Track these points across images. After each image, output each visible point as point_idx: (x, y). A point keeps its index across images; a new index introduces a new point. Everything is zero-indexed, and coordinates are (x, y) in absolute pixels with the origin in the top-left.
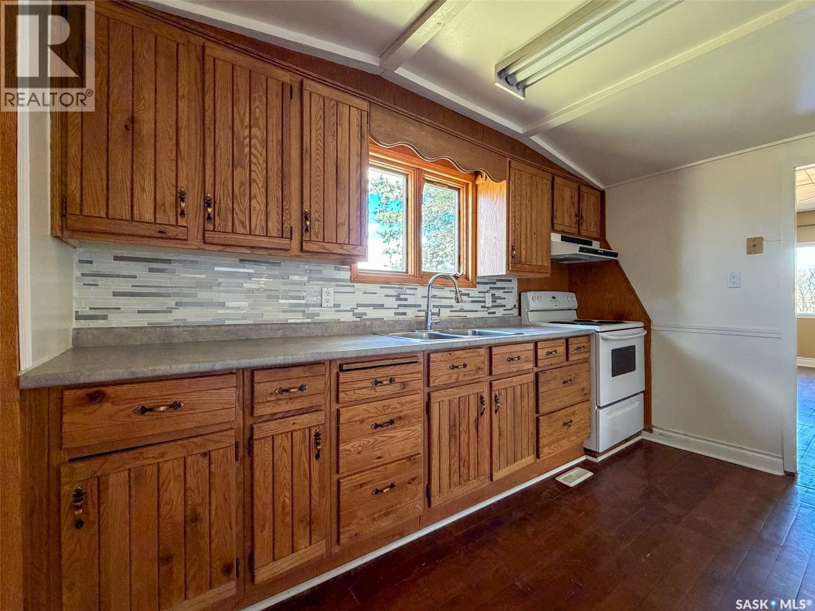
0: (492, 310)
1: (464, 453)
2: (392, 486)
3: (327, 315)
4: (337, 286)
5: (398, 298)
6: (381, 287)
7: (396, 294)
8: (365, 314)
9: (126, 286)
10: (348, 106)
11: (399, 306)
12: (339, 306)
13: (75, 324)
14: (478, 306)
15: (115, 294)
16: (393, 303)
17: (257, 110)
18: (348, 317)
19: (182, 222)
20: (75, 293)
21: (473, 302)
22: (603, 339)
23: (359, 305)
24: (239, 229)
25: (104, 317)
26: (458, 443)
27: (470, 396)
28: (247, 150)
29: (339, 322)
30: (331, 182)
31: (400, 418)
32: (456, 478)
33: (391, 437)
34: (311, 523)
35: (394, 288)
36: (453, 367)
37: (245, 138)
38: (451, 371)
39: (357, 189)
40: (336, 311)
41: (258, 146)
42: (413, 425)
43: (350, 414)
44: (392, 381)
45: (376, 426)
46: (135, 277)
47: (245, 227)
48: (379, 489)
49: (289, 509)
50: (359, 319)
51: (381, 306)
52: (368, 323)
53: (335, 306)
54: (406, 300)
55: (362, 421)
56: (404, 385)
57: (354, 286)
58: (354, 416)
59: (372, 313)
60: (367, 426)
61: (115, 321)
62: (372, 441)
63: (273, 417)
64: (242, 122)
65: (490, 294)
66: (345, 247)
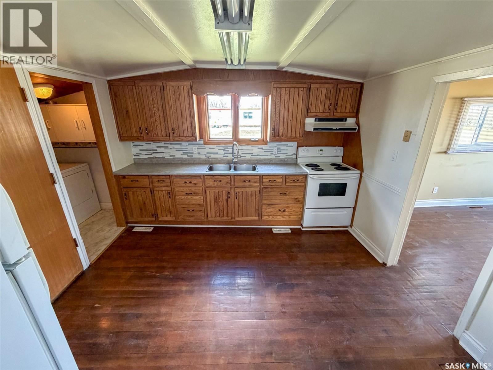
0: (278, 155)
1: (221, 208)
2: (193, 210)
3: (196, 156)
4: (199, 146)
5: (224, 150)
6: (216, 146)
7: (223, 149)
8: (210, 156)
9: (141, 148)
10: (182, 87)
11: (225, 153)
12: (200, 153)
13: (134, 157)
14: (269, 154)
15: (140, 150)
16: (222, 152)
17: (154, 99)
18: (204, 157)
19: (142, 135)
20: (133, 150)
21: (265, 151)
22: (311, 177)
23: (207, 153)
24: (155, 136)
25: (139, 156)
26: (218, 205)
27: (224, 191)
28: (153, 112)
29: (200, 158)
30: (180, 116)
31: (195, 193)
32: (218, 214)
33: (192, 198)
34: (170, 212)
35: (223, 146)
36: (215, 181)
37: (152, 108)
38: (214, 182)
39: (189, 117)
40: (199, 155)
41: (156, 110)
42: (200, 196)
43: (178, 189)
44: (190, 182)
45: (186, 194)
46: (143, 146)
47: (156, 135)
48: (189, 210)
49: (164, 207)
50: (208, 158)
51: (217, 153)
52: (210, 160)
53: (198, 153)
54: (228, 151)
55: (182, 192)
56: (195, 184)
57: (205, 146)
58: (179, 190)
59: (213, 156)
60: (184, 193)
61: (141, 157)
62: (185, 197)
63: (158, 187)
64: (151, 103)
65: (277, 148)
66: (187, 137)
